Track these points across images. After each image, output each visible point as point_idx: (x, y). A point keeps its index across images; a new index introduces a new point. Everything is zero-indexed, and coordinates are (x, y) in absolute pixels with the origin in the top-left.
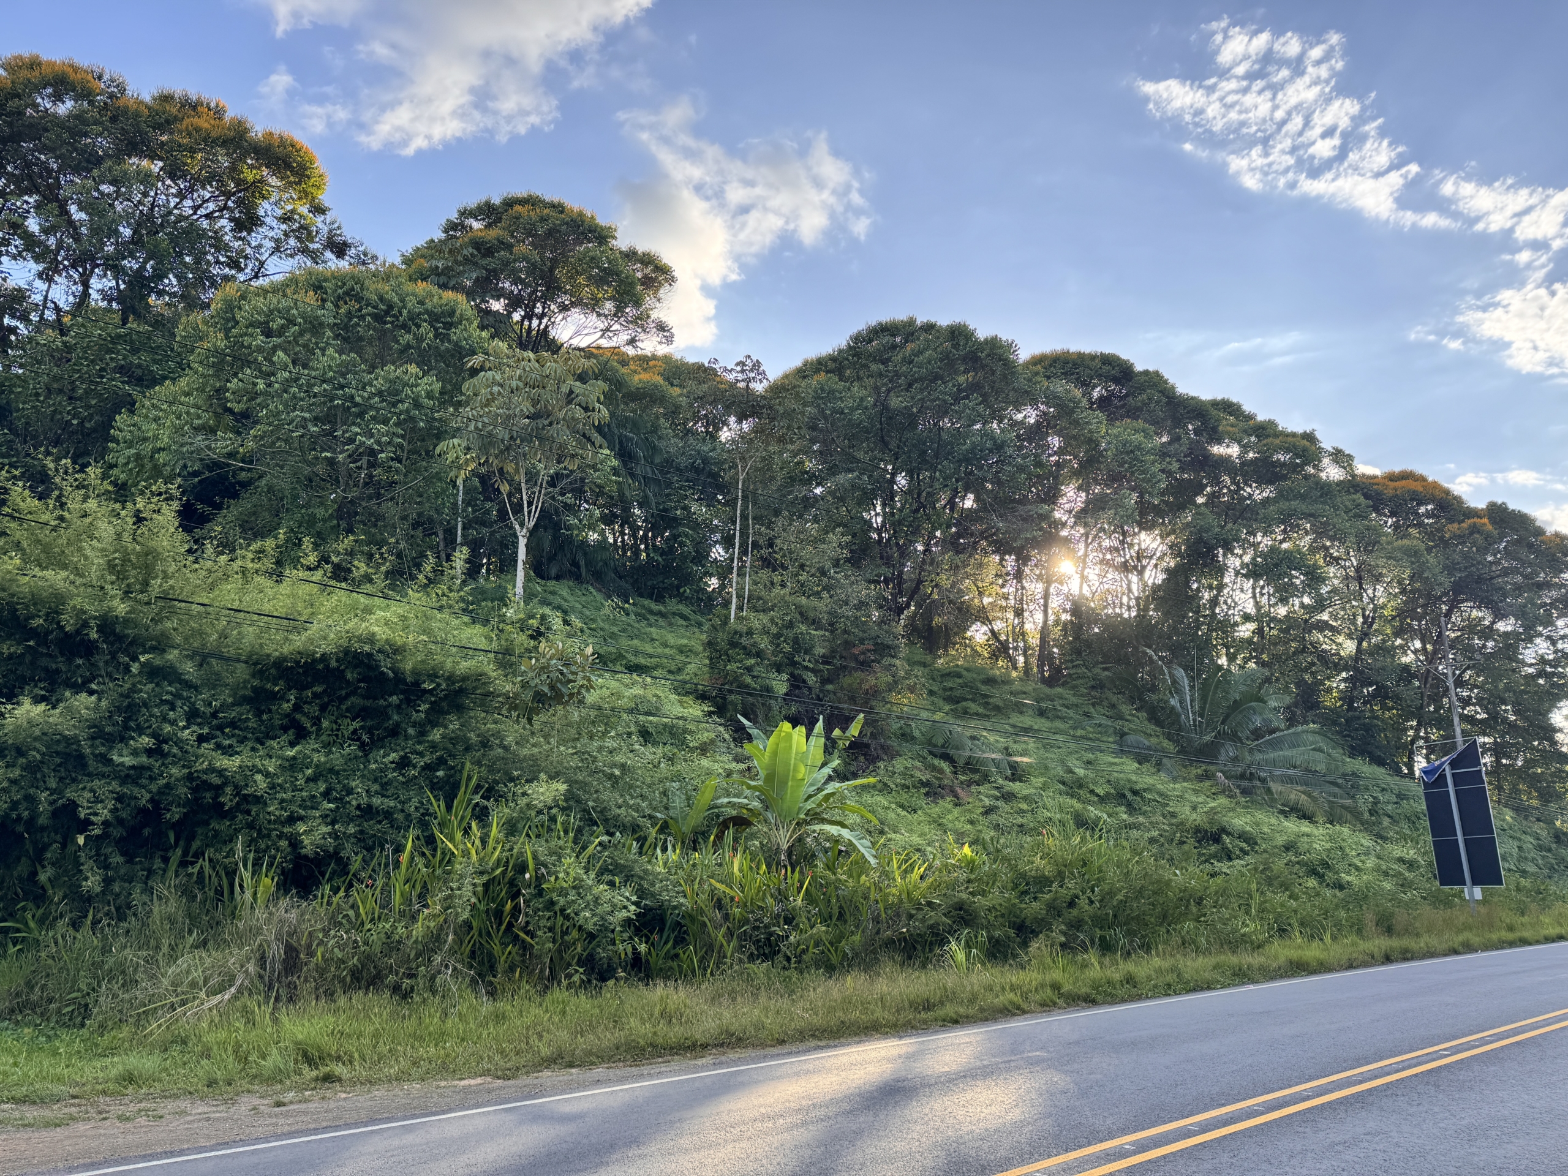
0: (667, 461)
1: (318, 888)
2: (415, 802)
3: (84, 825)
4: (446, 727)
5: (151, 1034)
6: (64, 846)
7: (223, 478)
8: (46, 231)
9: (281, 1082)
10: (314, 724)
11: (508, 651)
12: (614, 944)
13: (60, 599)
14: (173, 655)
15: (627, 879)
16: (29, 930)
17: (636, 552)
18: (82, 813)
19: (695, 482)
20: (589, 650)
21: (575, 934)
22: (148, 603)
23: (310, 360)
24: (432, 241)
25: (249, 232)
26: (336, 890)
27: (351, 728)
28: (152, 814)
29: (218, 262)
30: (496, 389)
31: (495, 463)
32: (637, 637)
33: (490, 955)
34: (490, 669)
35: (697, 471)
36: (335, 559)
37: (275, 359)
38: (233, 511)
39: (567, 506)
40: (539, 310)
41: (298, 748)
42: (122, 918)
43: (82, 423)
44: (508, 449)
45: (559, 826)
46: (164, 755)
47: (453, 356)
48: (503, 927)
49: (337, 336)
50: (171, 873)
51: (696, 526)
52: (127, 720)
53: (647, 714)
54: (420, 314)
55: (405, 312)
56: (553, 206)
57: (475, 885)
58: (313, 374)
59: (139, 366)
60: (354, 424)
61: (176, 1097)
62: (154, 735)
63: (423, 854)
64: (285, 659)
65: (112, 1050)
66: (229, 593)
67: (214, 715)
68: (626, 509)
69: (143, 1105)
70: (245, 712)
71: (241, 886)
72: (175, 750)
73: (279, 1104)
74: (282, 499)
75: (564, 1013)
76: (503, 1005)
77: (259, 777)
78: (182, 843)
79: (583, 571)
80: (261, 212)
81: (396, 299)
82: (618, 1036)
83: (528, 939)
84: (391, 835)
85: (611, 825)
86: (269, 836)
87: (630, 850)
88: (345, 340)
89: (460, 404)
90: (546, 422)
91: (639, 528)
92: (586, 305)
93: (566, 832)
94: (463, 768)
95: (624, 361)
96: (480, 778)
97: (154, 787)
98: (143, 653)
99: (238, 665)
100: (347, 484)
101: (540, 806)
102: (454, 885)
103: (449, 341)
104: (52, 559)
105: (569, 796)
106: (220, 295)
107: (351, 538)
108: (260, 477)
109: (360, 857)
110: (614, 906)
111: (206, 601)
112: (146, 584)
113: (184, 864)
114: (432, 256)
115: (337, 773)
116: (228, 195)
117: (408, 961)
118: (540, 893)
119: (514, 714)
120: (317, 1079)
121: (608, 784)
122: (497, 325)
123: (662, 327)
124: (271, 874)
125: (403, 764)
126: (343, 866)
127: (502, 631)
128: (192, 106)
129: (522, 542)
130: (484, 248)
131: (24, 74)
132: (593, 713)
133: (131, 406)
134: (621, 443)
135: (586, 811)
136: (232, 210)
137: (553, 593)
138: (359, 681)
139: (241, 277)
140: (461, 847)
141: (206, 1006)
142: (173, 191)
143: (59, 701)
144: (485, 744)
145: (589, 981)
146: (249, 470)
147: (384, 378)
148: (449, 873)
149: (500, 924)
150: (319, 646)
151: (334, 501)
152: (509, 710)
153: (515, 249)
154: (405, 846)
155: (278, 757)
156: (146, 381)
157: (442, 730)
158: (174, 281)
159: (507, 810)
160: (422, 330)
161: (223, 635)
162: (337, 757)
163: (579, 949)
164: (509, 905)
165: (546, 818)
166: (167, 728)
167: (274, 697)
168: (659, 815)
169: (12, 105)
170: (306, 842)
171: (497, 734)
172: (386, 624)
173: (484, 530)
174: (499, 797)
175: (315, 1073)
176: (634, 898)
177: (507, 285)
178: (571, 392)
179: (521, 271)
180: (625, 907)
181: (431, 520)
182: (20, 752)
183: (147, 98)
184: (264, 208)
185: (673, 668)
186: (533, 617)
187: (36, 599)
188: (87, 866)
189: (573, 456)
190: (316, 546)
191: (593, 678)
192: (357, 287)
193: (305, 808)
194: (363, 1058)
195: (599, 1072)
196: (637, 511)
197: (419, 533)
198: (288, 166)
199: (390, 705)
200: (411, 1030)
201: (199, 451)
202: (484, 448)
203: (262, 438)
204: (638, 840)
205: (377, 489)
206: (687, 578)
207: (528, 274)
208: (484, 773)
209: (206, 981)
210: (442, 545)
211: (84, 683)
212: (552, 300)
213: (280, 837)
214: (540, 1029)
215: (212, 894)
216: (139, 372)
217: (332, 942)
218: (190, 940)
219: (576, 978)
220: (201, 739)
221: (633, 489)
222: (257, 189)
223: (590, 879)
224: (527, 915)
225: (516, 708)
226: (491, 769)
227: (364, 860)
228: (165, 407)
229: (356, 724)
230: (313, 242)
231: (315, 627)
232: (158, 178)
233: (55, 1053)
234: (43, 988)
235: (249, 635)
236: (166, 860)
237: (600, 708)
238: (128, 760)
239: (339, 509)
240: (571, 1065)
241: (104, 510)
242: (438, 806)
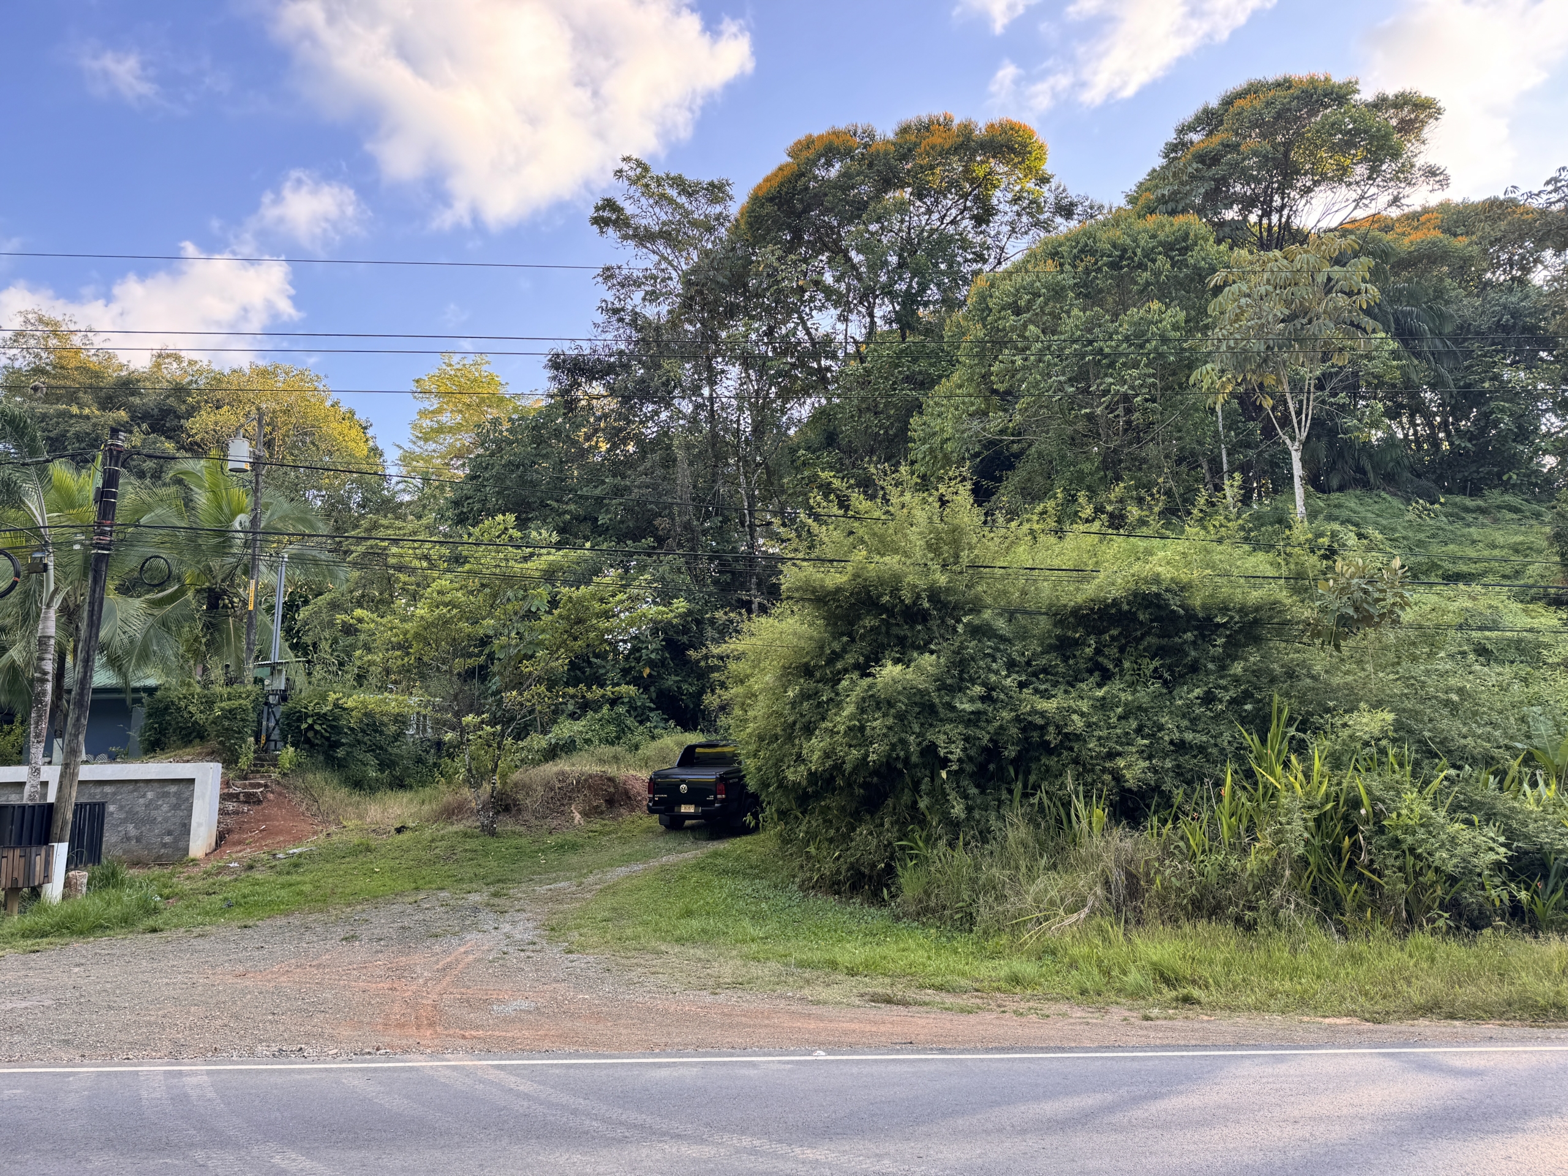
0: (1461, 327)
1: (1146, 819)
2: (1227, 736)
3: (944, 762)
4: (1246, 660)
5: (1025, 943)
6: (932, 780)
7: (999, 453)
8: (838, 280)
9: (1144, 998)
10: (1116, 666)
11: (1300, 576)
12: (1483, 888)
13: (897, 578)
14: (987, 614)
15: (1490, 817)
16: (920, 849)
17: (1436, 444)
18: (942, 752)
19: (1504, 343)
20: (1397, 563)
21: (1431, 875)
22: (961, 573)
23: (1058, 325)
24: (1154, 170)
25: (988, 222)
26: (1164, 822)
27: (1151, 667)
28: (992, 752)
29: (966, 261)
30: (1243, 301)
31: (1254, 379)
32: (1453, 541)
33: (1334, 893)
34: (1283, 596)
35: (1506, 329)
36: (1109, 508)
37: (1027, 334)
38: (1014, 480)
39: (1342, 407)
40: (1277, 201)
41: (1105, 689)
42: (985, 841)
43: (886, 432)
44: (1265, 361)
45: (1391, 759)
46: (994, 701)
47: (1192, 280)
48: (1344, 864)
49: (1078, 296)
50: (1016, 803)
51: (1512, 395)
52: (962, 672)
53: (1480, 629)
54: (1154, 248)
55: (1139, 251)
56: (1278, 85)
57: (1304, 819)
58: (1063, 337)
59: (920, 372)
60: (1106, 375)
61: (1055, 1000)
62: (984, 684)
63: (1244, 788)
64: (1080, 608)
65: (996, 955)
66: (1022, 555)
67: (1028, 663)
68: (1414, 395)
69: (1031, 1004)
70: (1053, 660)
71: (1077, 816)
72: (1002, 696)
73: (1147, 1018)
74: (1051, 462)
75: (1433, 960)
76: (1358, 946)
77: (1075, 717)
78: (1020, 777)
79: (1371, 475)
80: (995, 201)
81: (1128, 241)
82: (1506, 991)
83: (1375, 878)
84: (1208, 769)
85: (1458, 758)
86: (1093, 770)
87: (1486, 784)
88: (1086, 296)
89: (1207, 327)
90: (1305, 321)
91: (1435, 414)
92: (1332, 179)
93: (1401, 765)
94: (1271, 700)
95: (1388, 228)
96: (1291, 711)
97: (991, 729)
98: (965, 615)
99: (1041, 618)
100: (1108, 435)
101: (1366, 737)
102: (1283, 820)
103: (1187, 266)
104: (885, 547)
105: (1398, 726)
106: (974, 289)
107: (1122, 485)
108: (1030, 445)
109: (1181, 791)
110: (1477, 847)
111: (1005, 564)
112: (957, 556)
113: (1025, 795)
114: (1157, 186)
115: (1146, 710)
116: (965, 196)
117: (1247, 893)
118: (1381, 830)
119: (1318, 642)
120: (1177, 999)
121: (1445, 712)
122: (1232, 234)
123: (1432, 172)
124: (1101, 806)
125: (1208, 699)
126: (1167, 800)
127: (1289, 555)
128: (926, 128)
129: (1296, 457)
130: (1208, 159)
131: (805, 154)
132: (1412, 634)
133: (919, 407)
134: (1397, 321)
135: (1422, 742)
136: (970, 209)
137: (1338, 506)
138: (1152, 621)
139: (987, 268)
140: (1283, 780)
141: (1066, 922)
142: (923, 210)
143: (910, 661)
144: (1291, 675)
145: (1458, 928)
146: (1019, 441)
147: (1129, 322)
148: (1275, 807)
149: (1340, 861)
150: (1109, 592)
151: (1099, 454)
152: (1313, 636)
153: (1242, 148)
154: (1224, 780)
155: (1090, 698)
156: (926, 383)
157: (1242, 663)
158: (935, 289)
159: (1327, 743)
160: (1158, 263)
161: (1024, 593)
162: (1143, 696)
163: (1439, 892)
164: (1347, 842)
165: (1374, 750)
166: (993, 678)
167: (1077, 643)
168: (1519, 745)
169: (800, 184)
170: (1128, 776)
171: (1303, 664)
172: (1168, 563)
173: (1250, 452)
174: (1317, 730)
175: (1174, 993)
176: (1502, 839)
177: (1238, 188)
178: (1329, 279)
179: (1252, 168)
180: (1491, 849)
181: (1193, 454)
182: (890, 704)
183: (891, 136)
184: (998, 197)
185: (1508, 571)
186: (1321, 535)
187: (881, 582)
188: (952, 796)
189: (1341, 350)
190: (1090, 499)
191: (1407, 594)
192: (1090, 242)
193: (1121, 744)
194: (1217, 984)
195: (1490, 1028)
196: (1428, 395)
197: (1184, 468)
198: (1012, 150)
199: (1185, 642)
200: (1262, 961)
201: (977, 434)
202: (1240, 367)
203: (1026, 409)
204: (1495, 774)
205: (1137, 433)
206: (1513, 462)
207: (1259, 170)
208: (1296, 705)
209: (1062, 900)
210: (1208, 477)
211: (925, 645)
212: (1291, 187)
213: (1104, 770)
214: (1407, 974)
215: (1053, 822)
216: (920, 378)
217: (1168, 872)
218: (1043, 862)
219: (1441, 923)
220: (1022, 685)
221: (1419, 371)
222: (987, 182)
223: (1440, 816)
224: (1369, 852)
225: (1319, 635)
226: (1302, 701)
227: (1185, 793)
228: (945, 402)
229: (1156, 663)
230: (1042, 213)
231: (1102, 575)
232: (910, 203)
233: (956, 952)
234: (937, 895)
235: (1045, 590)
236: (1010, 792)
237: (1420, 627)
238: (968, 707)
239: (1103, 461)
240: (1452, 1017)
241: (916, 499)
242: (1252, 740)
